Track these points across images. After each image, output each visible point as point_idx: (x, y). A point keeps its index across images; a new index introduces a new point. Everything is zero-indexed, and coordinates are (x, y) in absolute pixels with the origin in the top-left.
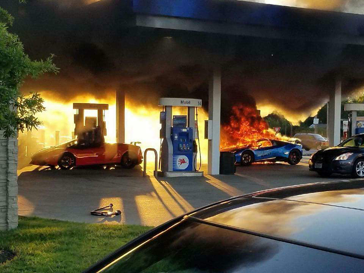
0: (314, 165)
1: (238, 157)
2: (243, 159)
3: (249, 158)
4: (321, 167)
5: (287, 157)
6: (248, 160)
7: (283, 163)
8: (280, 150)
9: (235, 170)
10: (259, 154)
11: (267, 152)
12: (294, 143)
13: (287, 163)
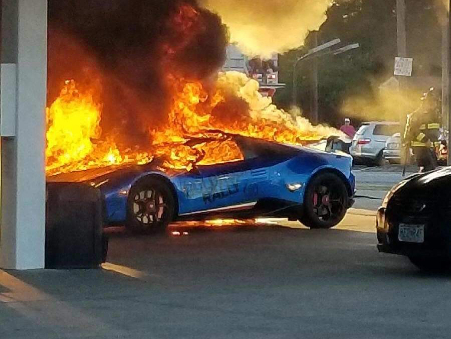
0: (393, 233)
1: (116, 201)
2: (136, 208)
3: (157, 205)
4: (421, 239)
5: (300, 200)
6: (155, 214)
7: (283, 221)
8: (273, 174)
9: (105, 250)
10: (196, 191)
11: (224, 183)
12: (321, 148)
13: (297, 224)
